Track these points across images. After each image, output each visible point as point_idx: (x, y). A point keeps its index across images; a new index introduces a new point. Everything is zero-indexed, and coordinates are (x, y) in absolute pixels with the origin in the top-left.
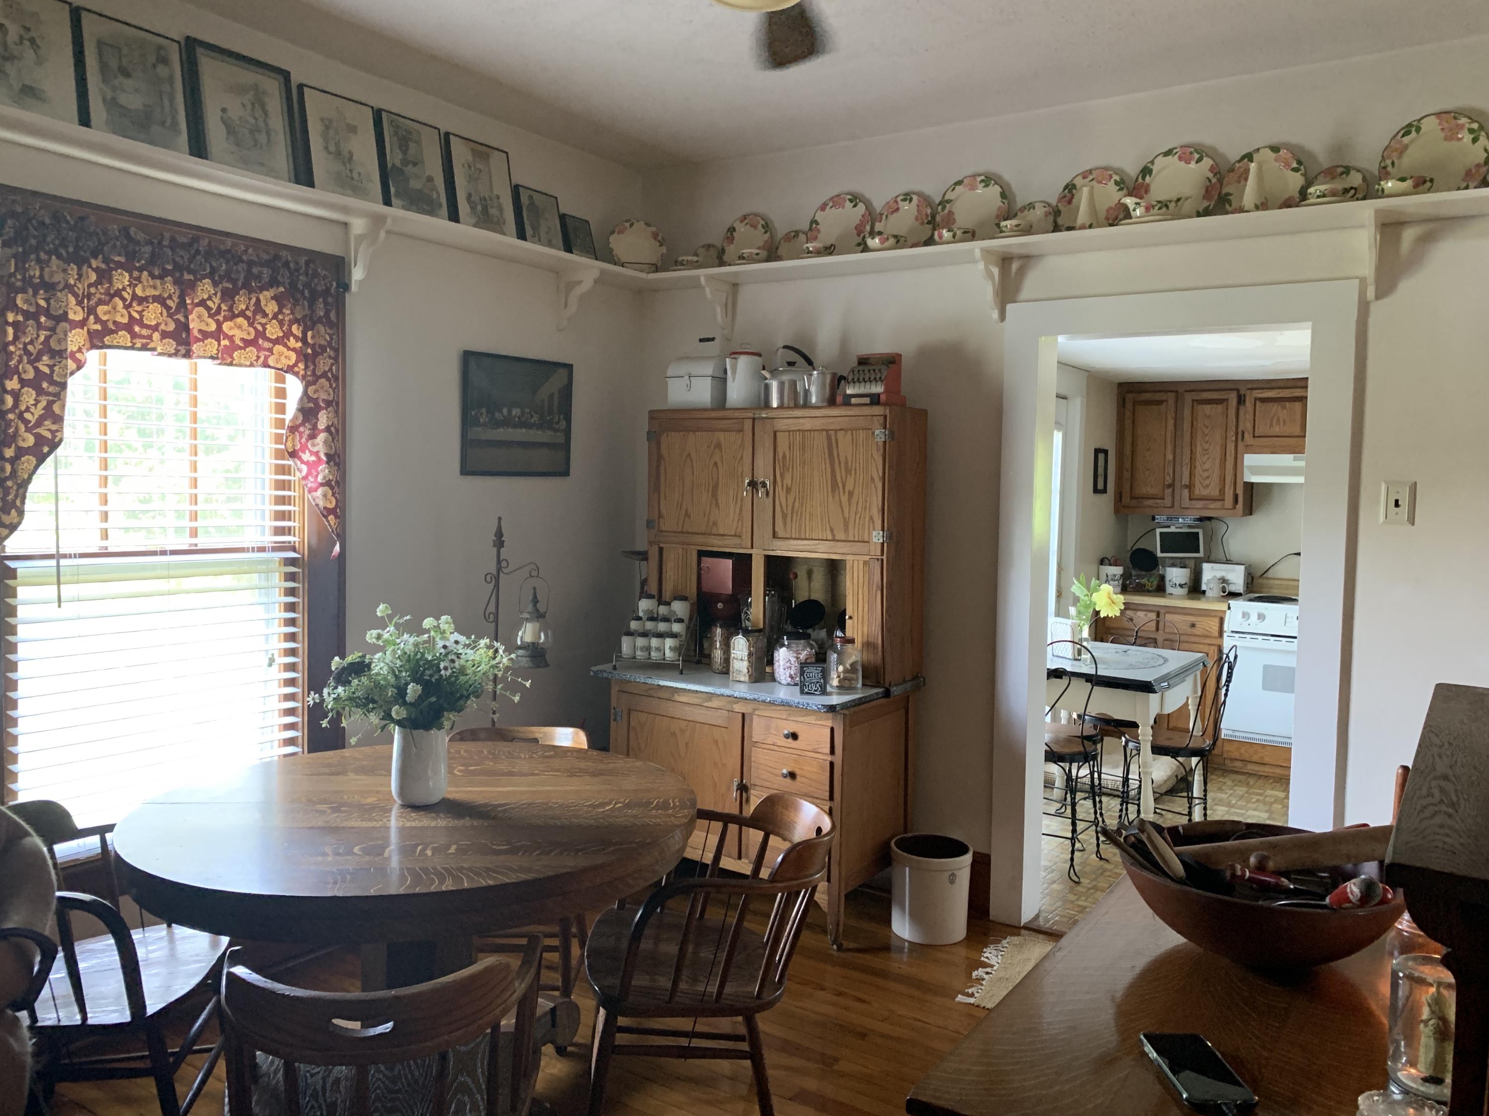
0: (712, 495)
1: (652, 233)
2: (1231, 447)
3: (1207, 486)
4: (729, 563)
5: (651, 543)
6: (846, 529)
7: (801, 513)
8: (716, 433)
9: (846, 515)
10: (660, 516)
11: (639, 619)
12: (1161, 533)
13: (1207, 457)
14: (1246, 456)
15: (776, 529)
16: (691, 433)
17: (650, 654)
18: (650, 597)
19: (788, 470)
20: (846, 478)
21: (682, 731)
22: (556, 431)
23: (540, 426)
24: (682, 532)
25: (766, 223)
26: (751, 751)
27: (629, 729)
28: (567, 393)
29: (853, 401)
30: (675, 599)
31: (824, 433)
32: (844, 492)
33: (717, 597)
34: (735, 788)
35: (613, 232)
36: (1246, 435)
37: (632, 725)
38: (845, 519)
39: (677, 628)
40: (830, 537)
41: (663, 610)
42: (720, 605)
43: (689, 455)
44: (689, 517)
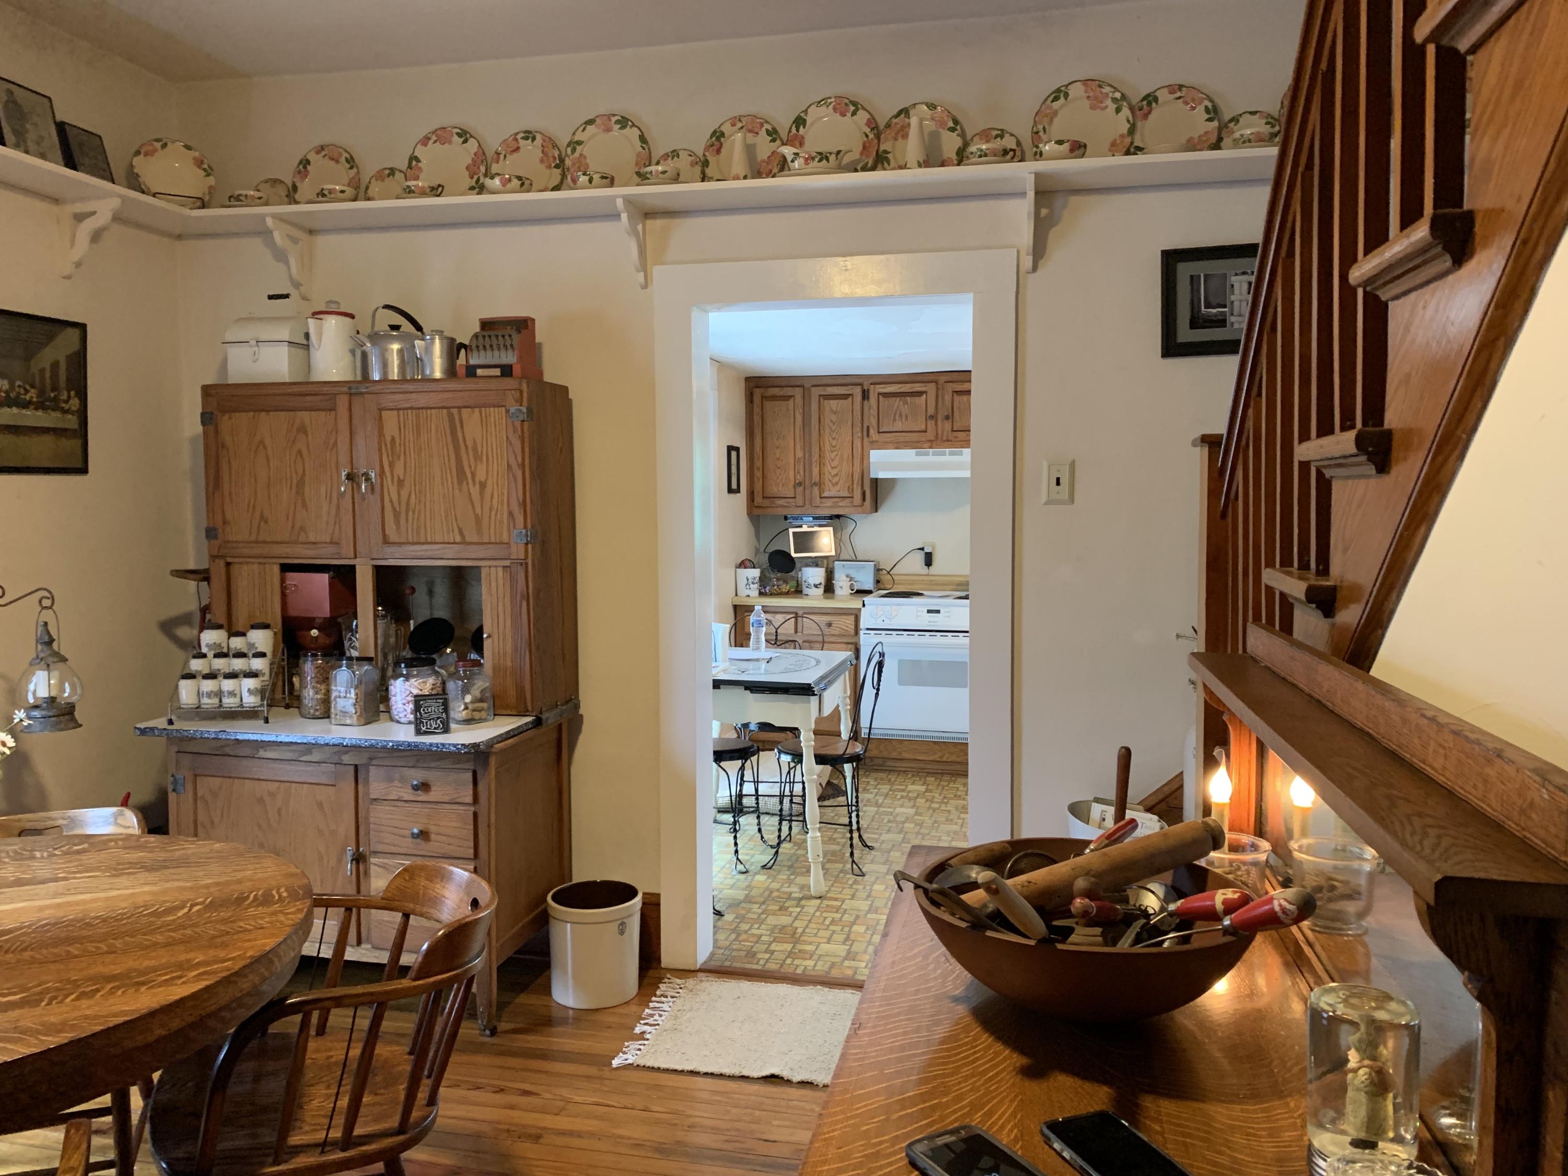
0: (297, 493)
1: (195, 159)
2: (858, 443)
3: (837, 484)
4: (324, 578)
5: (213, 558)
6: (479, 531)
7: (420, 511)
8: (299, 413)
9: (478, 511)
10: (225, 522)
11: (204, 656)
12: (794, 533)
13: (835, 453)
14: (872, 451)
15: (387, 532)
16: (263, 414)
17: (221, 701)
18: (219, 627)
19: (399, 458)
20: (476, 466)
21: (272, 795)
22: (66, 412)
23: (40, 406)
24: (257, 542)
25: (352, 157)
26: (368, 811)
27: (195, 801)
28: (79, 361)
29: (479, 372)
30: (254, 627)
31: (445, 411)
32: (474, 484)
33: (309, 623)
34: (349, 858)
35: (138, 153)
36: (872, 431)
37: (200, 794)
38: (476, 516)
39: (258, 664)
40: (458, 539)
41: (237, 643)
42: (314, 632)
43: (262, 442)
44: (266, 522)
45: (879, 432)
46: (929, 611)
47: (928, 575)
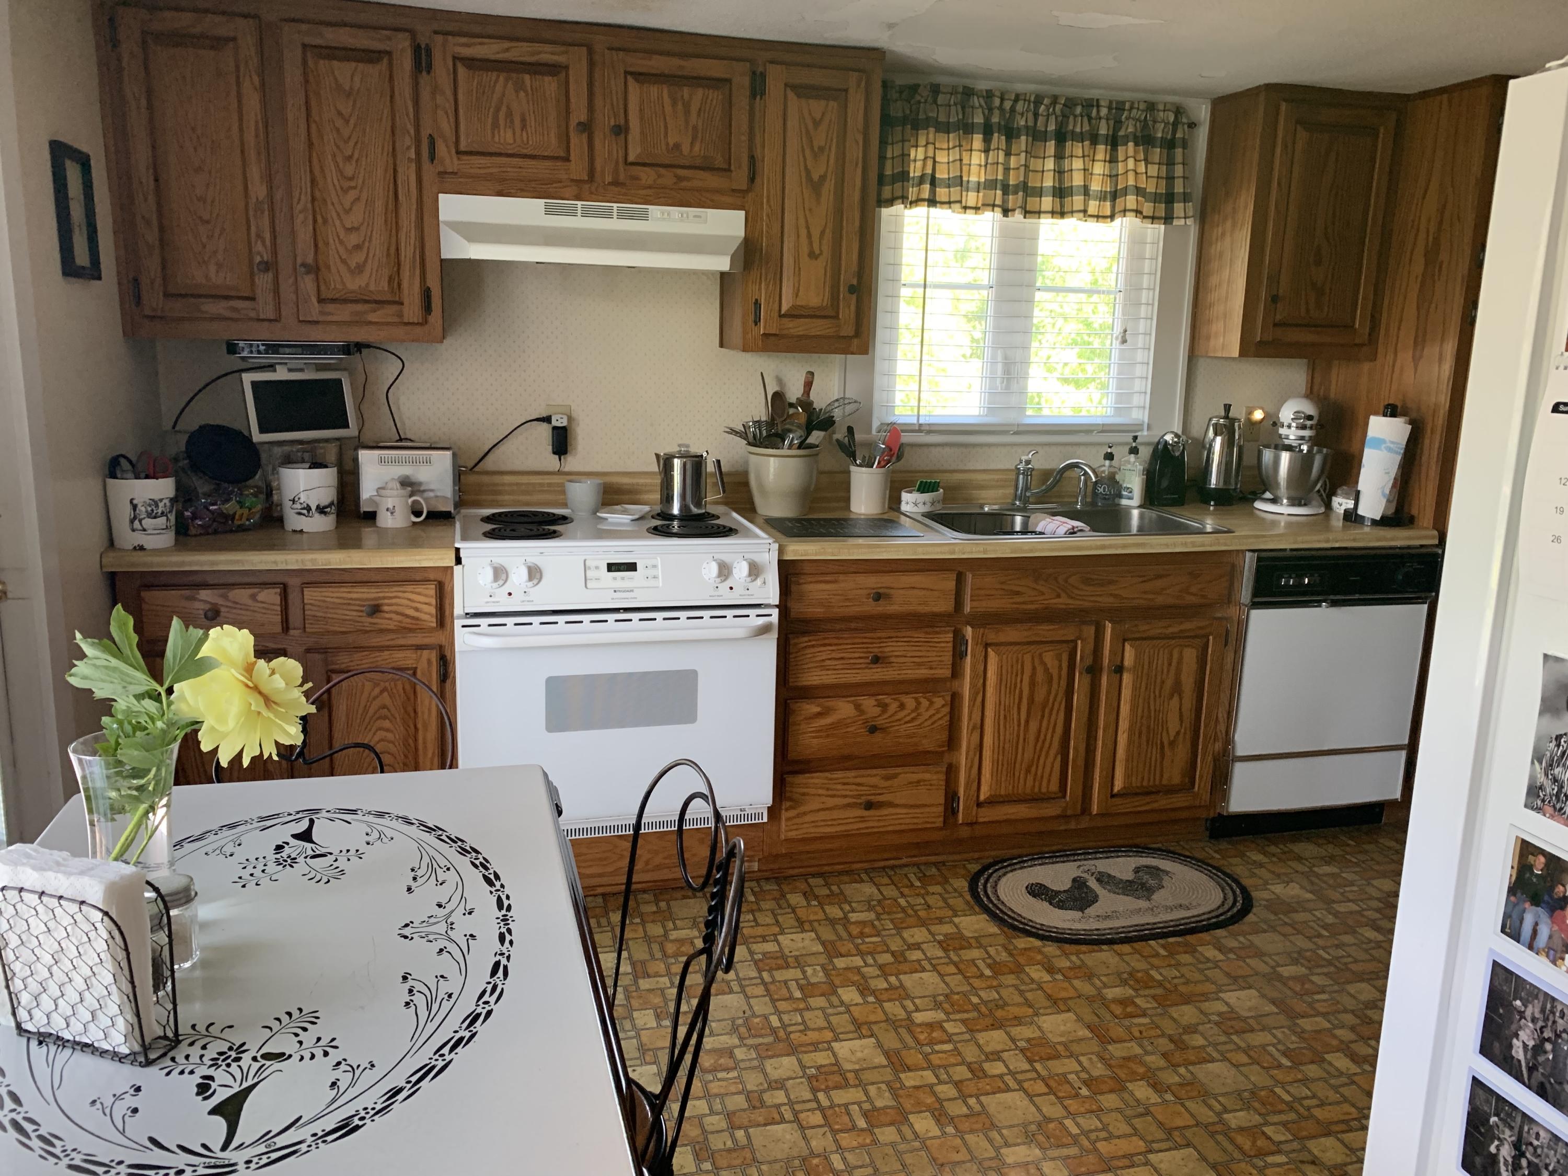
2: (407, 174)
3: (360, 269)
12: (255, 384)
13: (352, 194)
14: (444, 199)
36: (442, 149)
45: (458, 152)
46: (612, 567)
47: (559, 473)
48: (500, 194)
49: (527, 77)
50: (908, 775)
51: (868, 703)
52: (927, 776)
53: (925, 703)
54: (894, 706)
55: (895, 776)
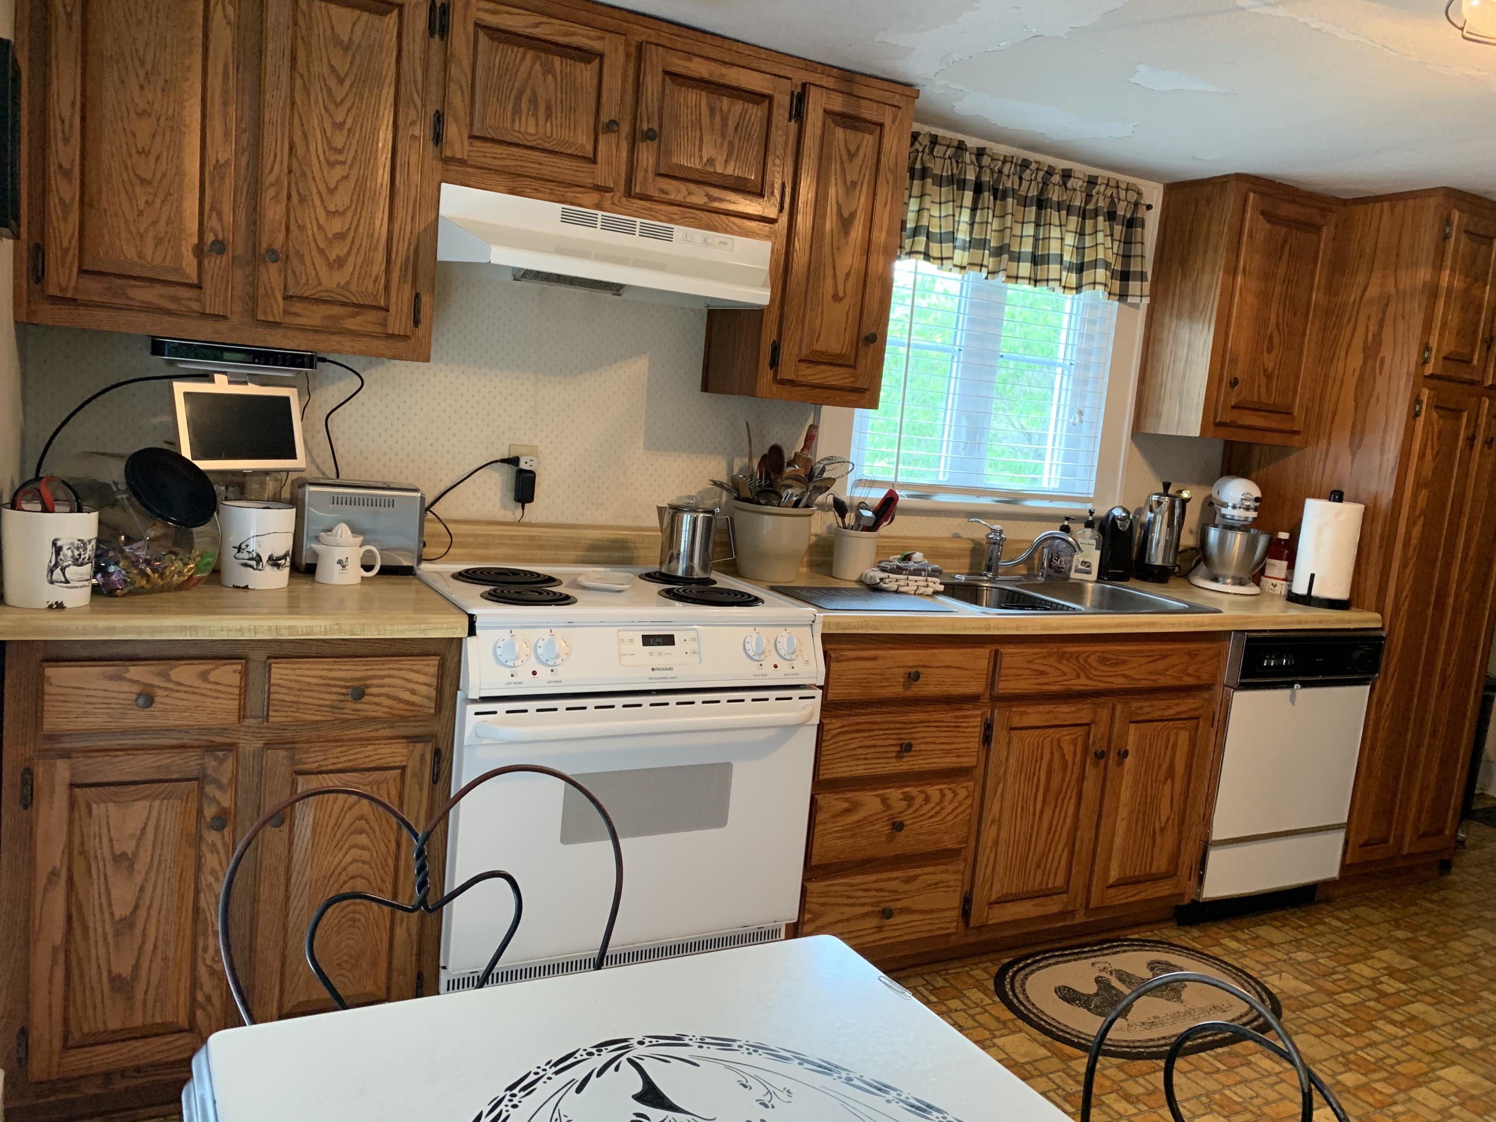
2: (408, 154)
12: (189, 397)
14: (448, 190)
36: (451, 130)
45: (472, 137)
46: (648, 640)
47: (519, 523)
48: (512, 192)
49: (557, 61)
50: (928, 874)
51: (895, 794)
52: (946, 877)
53: (949, 795)
54: (919, 800)
55: (914, 878)
